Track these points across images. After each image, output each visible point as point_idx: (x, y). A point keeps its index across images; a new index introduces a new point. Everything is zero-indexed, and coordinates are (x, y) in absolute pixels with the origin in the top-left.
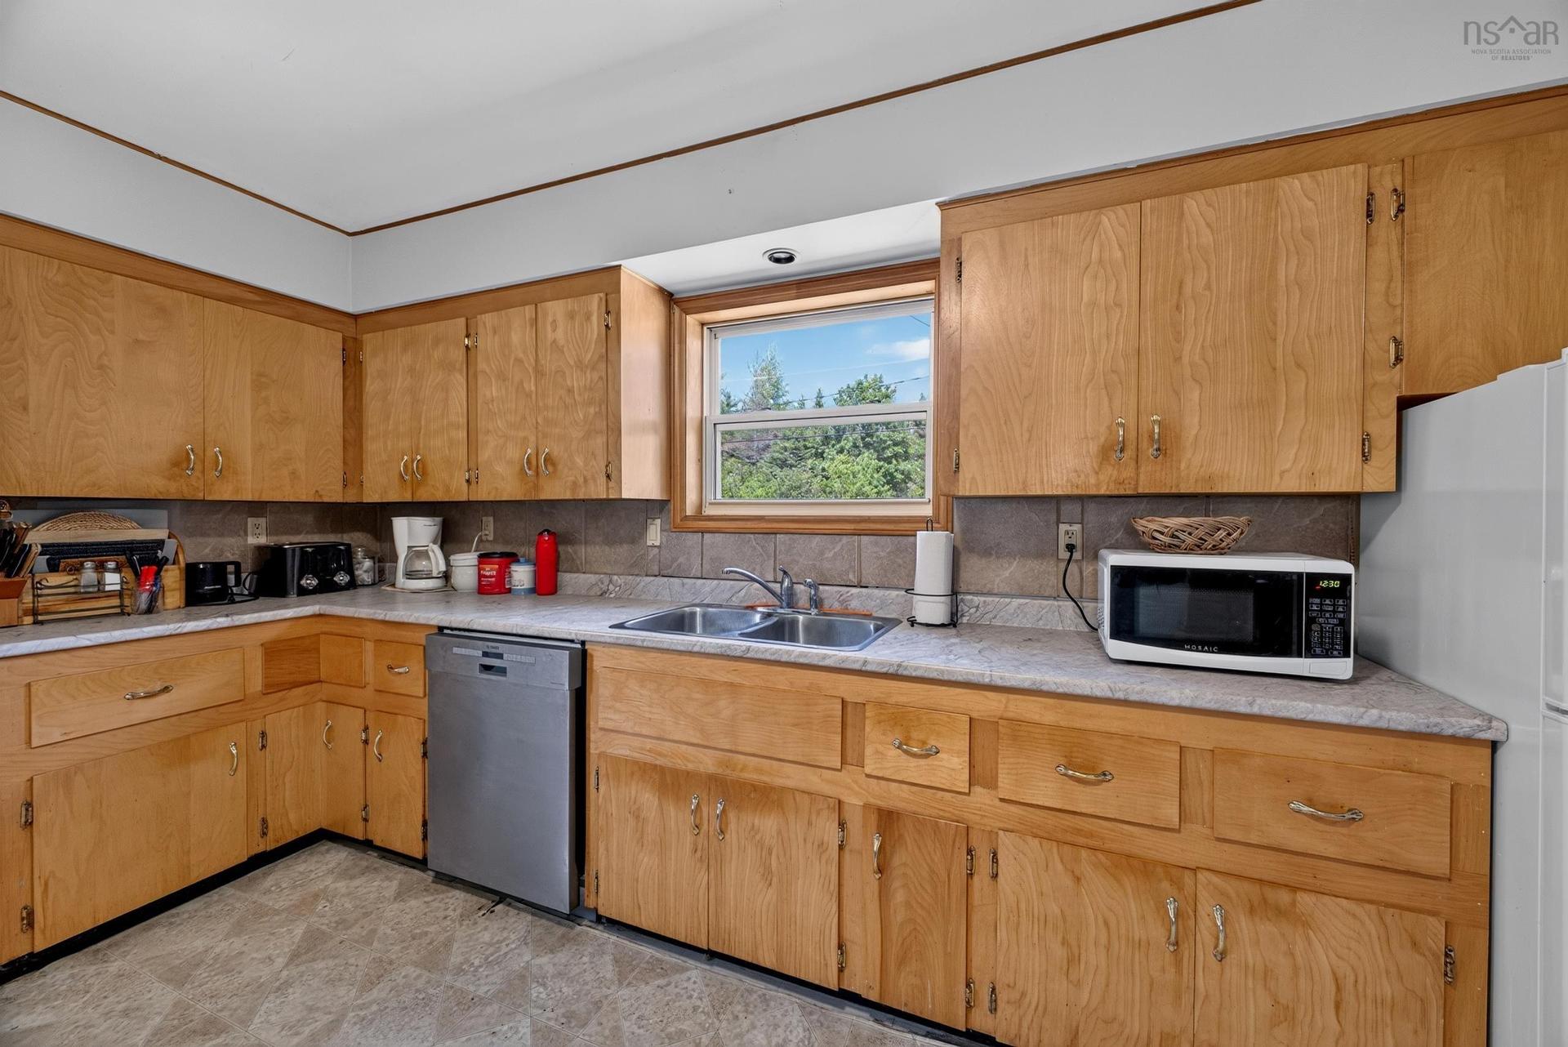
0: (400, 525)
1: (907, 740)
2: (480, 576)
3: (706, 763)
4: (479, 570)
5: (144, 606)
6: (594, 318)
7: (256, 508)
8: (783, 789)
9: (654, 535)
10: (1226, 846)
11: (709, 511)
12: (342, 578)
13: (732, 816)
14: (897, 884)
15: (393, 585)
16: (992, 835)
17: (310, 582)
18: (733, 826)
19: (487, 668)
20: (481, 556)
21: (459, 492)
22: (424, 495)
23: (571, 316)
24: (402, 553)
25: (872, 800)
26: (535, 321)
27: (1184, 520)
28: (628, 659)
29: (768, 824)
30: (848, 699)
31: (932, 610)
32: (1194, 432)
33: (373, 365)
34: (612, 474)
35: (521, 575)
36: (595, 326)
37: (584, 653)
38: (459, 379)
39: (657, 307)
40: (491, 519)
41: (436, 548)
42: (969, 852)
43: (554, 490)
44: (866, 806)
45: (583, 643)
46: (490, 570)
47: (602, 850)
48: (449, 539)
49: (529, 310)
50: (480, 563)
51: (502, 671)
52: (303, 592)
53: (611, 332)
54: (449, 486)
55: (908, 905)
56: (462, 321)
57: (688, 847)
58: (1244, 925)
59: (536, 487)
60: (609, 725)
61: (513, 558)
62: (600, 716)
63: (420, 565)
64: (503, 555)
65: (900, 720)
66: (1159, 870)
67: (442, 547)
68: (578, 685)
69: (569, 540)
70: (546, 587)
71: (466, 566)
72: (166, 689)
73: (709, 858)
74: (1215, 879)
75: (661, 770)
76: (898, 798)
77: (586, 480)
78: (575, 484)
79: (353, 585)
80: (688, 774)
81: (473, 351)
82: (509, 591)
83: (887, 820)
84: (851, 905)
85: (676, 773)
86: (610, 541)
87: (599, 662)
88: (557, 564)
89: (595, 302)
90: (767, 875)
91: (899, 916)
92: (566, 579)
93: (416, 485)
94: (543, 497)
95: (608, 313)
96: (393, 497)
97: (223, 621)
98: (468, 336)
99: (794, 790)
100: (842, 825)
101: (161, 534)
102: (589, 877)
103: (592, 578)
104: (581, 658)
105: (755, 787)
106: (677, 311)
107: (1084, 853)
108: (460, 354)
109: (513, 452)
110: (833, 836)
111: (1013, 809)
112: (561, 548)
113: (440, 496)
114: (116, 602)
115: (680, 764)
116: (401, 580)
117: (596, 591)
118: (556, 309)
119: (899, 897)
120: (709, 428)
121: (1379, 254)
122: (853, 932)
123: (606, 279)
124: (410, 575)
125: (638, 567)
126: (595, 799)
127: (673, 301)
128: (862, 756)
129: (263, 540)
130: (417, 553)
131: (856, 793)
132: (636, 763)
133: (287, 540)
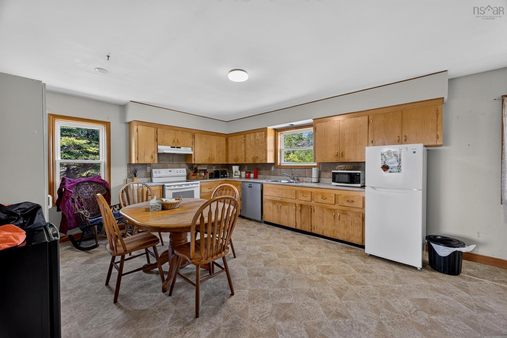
0: (234, 167)
1: (303, 195)
2: (246, 175)
3: (279, 199)
4: (246, 174)
5: (206, 178)
6: (263, 136)
7: (214, 165)
8: (288, 202)
9: (273, 169)
10: (340, 206)
11: (282, 165)
12: (226, 176)
13: (282, 206)
14: (302, 214)
15: (232, 177)
16: (314, 207)
17: (222, 176)
18: (282, 208)
19: (249, 187)
20: (246, 172)
21: (243, 162)
22: (238, 163)
23: (260, 135)
24: (234, 172)
25: (300, 203)
26: (255, 136)
27: (342, 166)
28: (268, 185)
29: (287, 207)
30: (297, 190)
31: (314, 180)
32: (346, 153)
33: (230, 142)
34: (266, 159)
35: (252, 175)
36: (264, 137)
37: (262, 184)
38: (243, 145)
39: (273, 132)
40: (247, 166)
41: (239, 171)
42: (311, 209)
43: (258, 162)
44: (299, 204)
45: (262, 183)
46: (247, 174)
47: (265, 211)
48: (241, 169)
49: (254, 134)
50: (246, 173)
51: (251, 187)
52: (221, 177)
53: (266, 137)
54: (242, 161)
55: (304, 216)
56: (244, 135)
57: (276, 211)
58: (341, 216)
59: (255, 161)
60: (266, 194)
61: (250, 173)
62: (265, 193)
63: (237, 174)
64: (249, 172)
65: (303, 192)
66: (333, 210)
67: (239, 170)
68: (262, 189)
69: (259, 169)
70: (256, 177)
71: (243, 174)
72: (211, 188)
73: (279, 212)
74: (339, 210)
75: (273, 200)
76: (303, 202)
77: (262, 160)
78: (261, 161)
79: (227, 177)
80: (276, 201)
81: (245, 140)
82: (250, 178)
83: (301, 205)
84: (297, 217)
85: (275, 201)
86: (266, 170)
87: (264, 186)
88: (257, 174)
89: (264, 133)
90: (287, 214)
91: (303, 218)
92: (259, 176)
93: (237, 161)
94: (256, 163)
95: (265, 134)
96: (233, 163)
97: (216, 180)
98: (245, 138)
99: (290, 202)
100: (296, 207)
101: (206, 168)
102: (263, 216)
103: (263, 176)
104: (262, 185)
105: (285, 202)
106: (276, 131)
107: (324, 208)
108: (243, 141)
109: (251, 156)
110: (294, 208)
111: (316, 203)
112: (258, 171)
113: (240, 163)
114: (203, 177)
115: (275, 200)
116: (234, 176)
117: (263, 178)
118: (258, 134)
119: (303, 216)
120: (282, 150)
121: (370, 127)
122: (297, 221)
123: (265, 130)
124: (235, 175)
125: (270, 174)
126: (264, 205)
127: (275, 130)
128: (298, 198)
129: (215, 170)
130: (236, 172)
131: (297, 202)
132: (269, 199)
133: (219, 170)
